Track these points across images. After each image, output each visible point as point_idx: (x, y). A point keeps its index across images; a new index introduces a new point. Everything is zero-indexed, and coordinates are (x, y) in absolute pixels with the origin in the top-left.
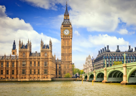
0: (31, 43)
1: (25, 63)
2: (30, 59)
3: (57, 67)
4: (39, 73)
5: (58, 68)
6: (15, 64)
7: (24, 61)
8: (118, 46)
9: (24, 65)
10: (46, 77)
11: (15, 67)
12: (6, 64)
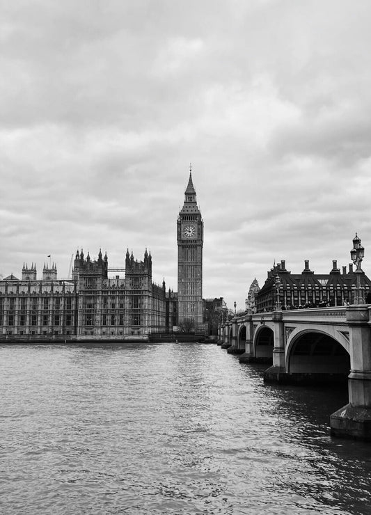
0: (106, 258)
1: (92, 302)
2: (102, 291)
3: (167, 308)
4: (121, 323)
5: (171, 311)
6: (73, 302)
7: (90, 298)
8: (307, 263)
9: (90, 306)
10: (136, 331)
11: (74, 309)
12: (55, 303)
